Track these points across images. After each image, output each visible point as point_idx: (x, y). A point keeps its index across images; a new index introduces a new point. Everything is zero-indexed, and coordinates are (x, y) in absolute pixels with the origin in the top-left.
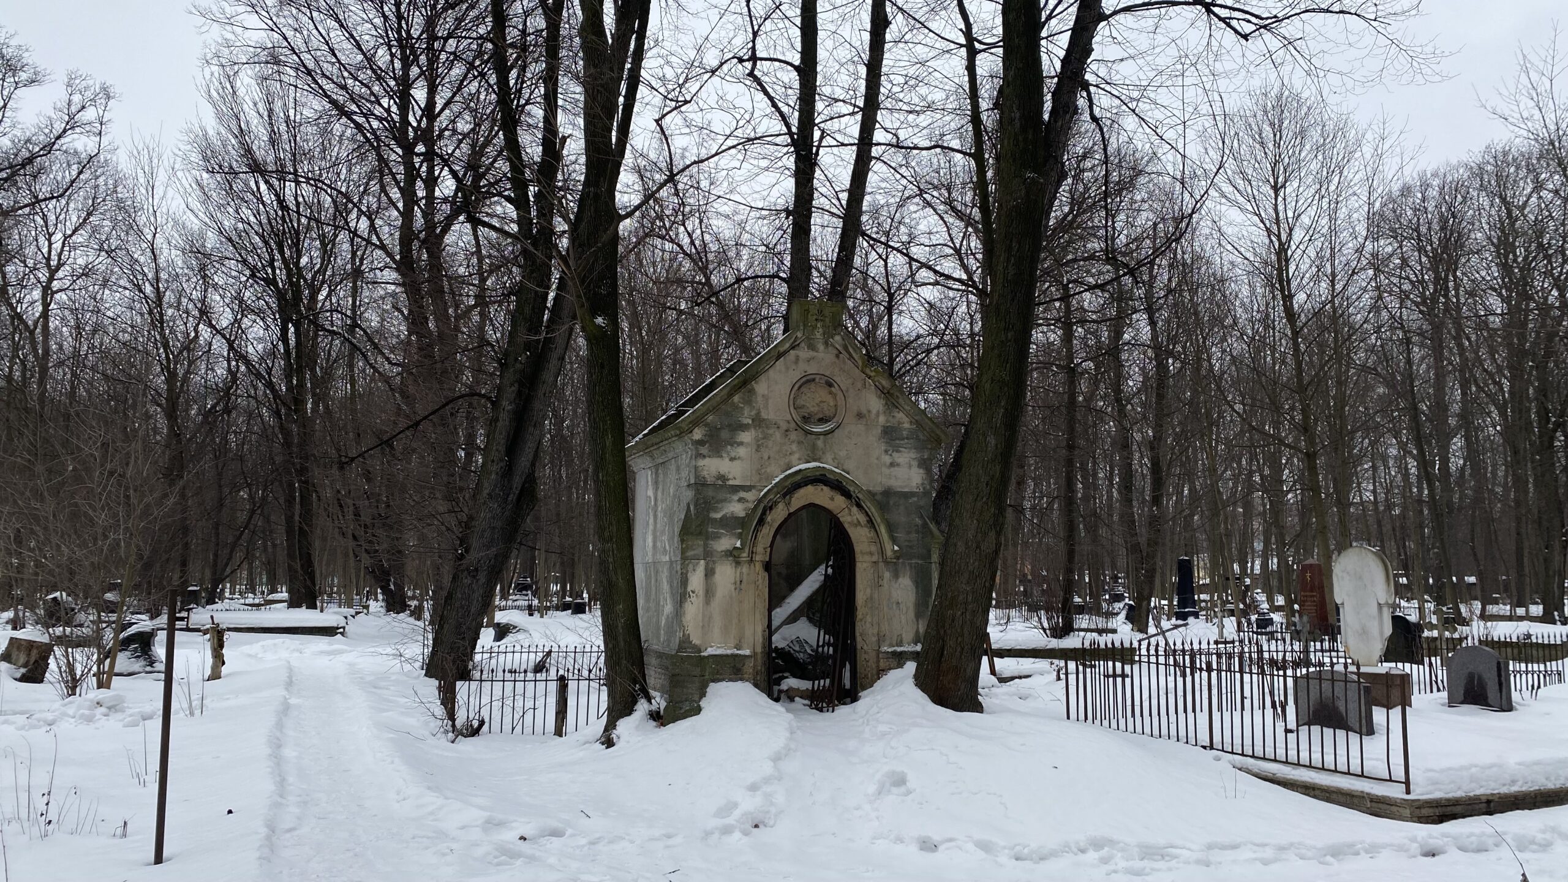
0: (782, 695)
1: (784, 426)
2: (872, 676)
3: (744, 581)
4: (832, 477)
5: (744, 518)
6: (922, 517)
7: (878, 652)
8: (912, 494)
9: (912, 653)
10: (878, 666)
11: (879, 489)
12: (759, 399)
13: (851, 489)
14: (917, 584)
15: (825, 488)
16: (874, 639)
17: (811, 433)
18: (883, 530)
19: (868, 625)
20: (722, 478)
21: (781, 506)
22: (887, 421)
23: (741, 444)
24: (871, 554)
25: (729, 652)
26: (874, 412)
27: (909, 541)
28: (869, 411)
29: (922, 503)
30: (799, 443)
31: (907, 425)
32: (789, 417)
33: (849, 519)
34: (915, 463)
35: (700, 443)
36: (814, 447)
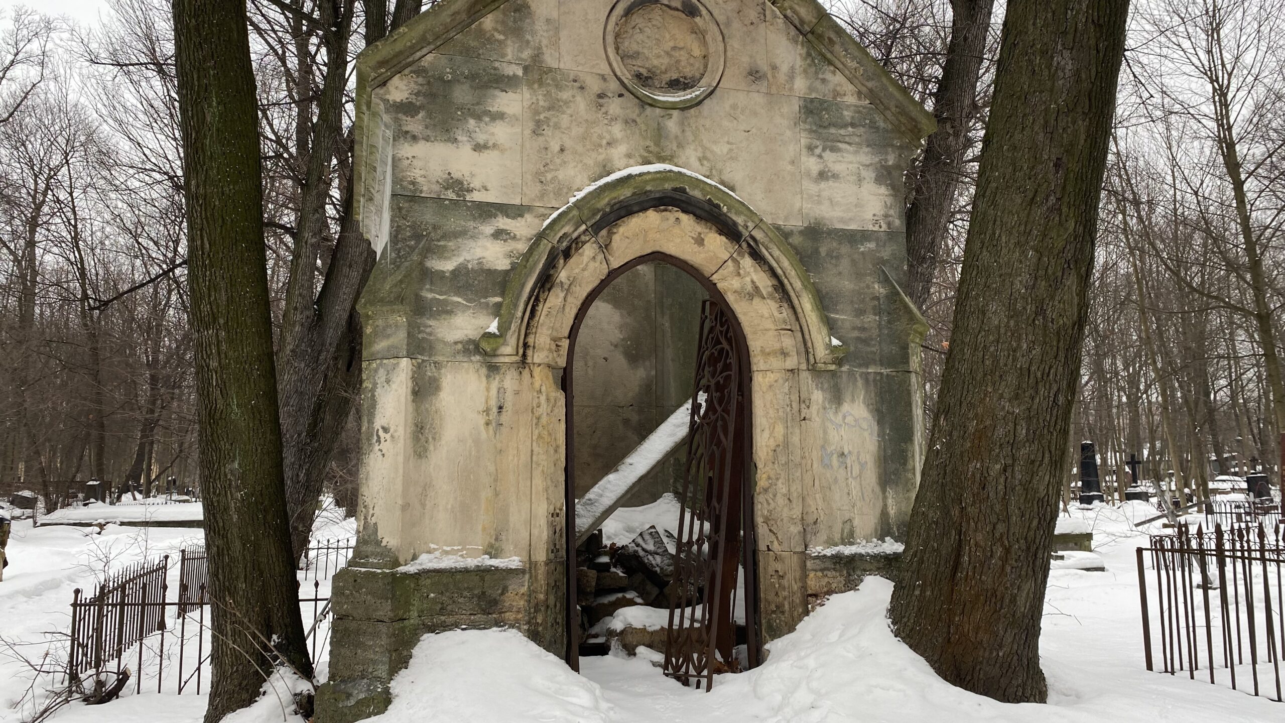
0: (614, 643)
1: (595, 86)
2: (793, 607)
3: (508, 406)
4: (697, 194)
5: (506, 272)
6: (886, 281)
7: (804, 556)
8: (864, 236)
9: (875, 557)
10: (804, 587)
11: (796, 223)
12: (540, 26)
13: (740, 220)
14: (881, 417)
15: (684, 217)
16: (795, 529)
17: (654, 104)
18: (807, 304)
19: (781, 501)
20: (457, 185)
21: (589, 250)
22: (811, 89)
23: (499, 116)
24: (784, 354)
25: (471, 562)
26: (784, 68)
27: (863, 329)
28: (774, 68)
29: (886, 254)
30: (629, 122)
31: (851, 99)
32: (605, 69)
33: (736, 283)
34: (869, 175)
35: (406, 108)
36: (659, 134)
